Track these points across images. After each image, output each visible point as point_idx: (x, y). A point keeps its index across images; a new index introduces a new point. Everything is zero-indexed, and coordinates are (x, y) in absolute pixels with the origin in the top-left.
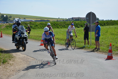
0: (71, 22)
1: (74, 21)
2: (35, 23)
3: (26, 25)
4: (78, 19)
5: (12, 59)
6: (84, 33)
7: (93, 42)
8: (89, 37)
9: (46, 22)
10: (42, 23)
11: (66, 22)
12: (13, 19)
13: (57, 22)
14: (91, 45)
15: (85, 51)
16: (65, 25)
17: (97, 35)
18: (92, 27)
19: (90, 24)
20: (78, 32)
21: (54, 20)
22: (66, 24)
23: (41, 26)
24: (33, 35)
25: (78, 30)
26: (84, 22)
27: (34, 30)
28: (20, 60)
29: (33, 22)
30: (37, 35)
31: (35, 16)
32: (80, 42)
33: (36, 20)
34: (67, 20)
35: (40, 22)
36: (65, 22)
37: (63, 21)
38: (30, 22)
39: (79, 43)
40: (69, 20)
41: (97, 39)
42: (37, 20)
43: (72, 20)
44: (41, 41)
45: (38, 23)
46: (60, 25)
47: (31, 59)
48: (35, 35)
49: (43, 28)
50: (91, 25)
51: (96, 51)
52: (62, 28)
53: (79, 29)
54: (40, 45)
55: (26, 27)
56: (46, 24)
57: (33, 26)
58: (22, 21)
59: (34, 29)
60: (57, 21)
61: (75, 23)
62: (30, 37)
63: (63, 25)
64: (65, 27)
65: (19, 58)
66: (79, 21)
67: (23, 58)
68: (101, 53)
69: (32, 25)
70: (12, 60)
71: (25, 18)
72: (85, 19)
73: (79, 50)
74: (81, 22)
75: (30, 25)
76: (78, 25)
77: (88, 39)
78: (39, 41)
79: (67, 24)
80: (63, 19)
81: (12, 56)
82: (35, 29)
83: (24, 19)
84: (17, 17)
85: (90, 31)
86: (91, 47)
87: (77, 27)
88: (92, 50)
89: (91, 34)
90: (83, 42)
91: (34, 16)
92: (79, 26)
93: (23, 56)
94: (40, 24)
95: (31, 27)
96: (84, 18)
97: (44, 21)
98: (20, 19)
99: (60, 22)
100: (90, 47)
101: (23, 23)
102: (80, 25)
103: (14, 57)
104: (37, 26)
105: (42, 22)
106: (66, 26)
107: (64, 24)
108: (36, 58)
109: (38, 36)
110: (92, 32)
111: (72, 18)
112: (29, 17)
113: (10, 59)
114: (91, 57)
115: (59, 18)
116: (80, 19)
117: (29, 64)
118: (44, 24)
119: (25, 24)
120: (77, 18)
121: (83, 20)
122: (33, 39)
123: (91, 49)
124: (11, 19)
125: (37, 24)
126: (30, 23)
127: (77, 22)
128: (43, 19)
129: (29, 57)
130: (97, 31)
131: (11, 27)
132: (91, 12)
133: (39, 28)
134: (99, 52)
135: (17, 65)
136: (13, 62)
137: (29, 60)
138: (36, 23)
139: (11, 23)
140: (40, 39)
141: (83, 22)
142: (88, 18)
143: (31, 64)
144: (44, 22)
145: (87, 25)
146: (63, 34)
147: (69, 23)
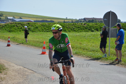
0: (83, 23)
1: (87, 22)
2: (34, 24)
3: (22, 27)
4: (92, 20)
5: (3, 71)
6: (100, 39)
7: (112, 52)
8: (107, 44)
9: (49, 23)
10: (44, 25)
11: (77, 23)
12: (4, 18)
13: (65, 24)
14: (109, 56)
15: (101, 63)
16: (74, 28)
17: (118, 43)
18: (111, 31)
19: (109, 27)
20: (92, 38)
21: (60, 21)
22: (76, 26)
23: (43, 28)
24: (32, 39)
25: (91, 35)
26: (101, 24)
27: (33, 34)
28: (14, 73)
29: (32, 23)
30: (38, 40)
31: (35, 15)
32: (94, 51)
33: (36, 20)
34: (77, 21)
35: (41, 23)
36: (75, 23)
37: (72, 22)
38: (28, 22)
39: (93, 53)
40: (80, 21)
41: (119, 47)
42: (38, 20)
43: (84, 21)
44: (42, 49)
45: (38, 24)
46: (68, 28)
47: (29, 72)
48: (35, 39)
49: (45, 30)
50: (110, 29)
51: (117, 64)
52: (70, 31)
53: (93, 33)
54: (42, 54)
55: (23, 29)
56: (49, 26)
57: (32, 28)
58: (17, 21)
59: (33, 31)
60: (64, 22)
61: (88, 25)
62: (28, 42)
63: (71, 28)
64: (75, 31)
65: (13, 70)
66: (93, 22)
67: (19, 70)
68: (123, 66)
69: (30, 27)
70: (3, 73)
71: (22, 17)
72: (103, 21)
73: (94, 61)
74: (96, 24)
75: (28, 27)
76: (92, 28)
77: (105, 47)
78: (40, 49)
79: (78, 26)
80: (72, 20)
81: (4, 67)
82: (35, 31)
83: (20, 18)
84: (10, 16)
85: (109, 37)
86: (110, 58)
87: (90, 31)
88: (111, 61)
89: (109, 40)
90: (98, 50)
91: (33, 15)
92: (93, 30)
93: (19, 67)
94: (42, 25)
95: (29, 29)
96: (100, 19)
97: (47, 21)
98: (15, 18)
99: (67, 23)
100: (108, 58)
101: (19, 24)
102: (95, 28)
103: (6, 68)
104: (37, 28)
105: (44, 23)
106: (76, 29)
107: (73, 26)
108: (36, 71)
109: (38, 42)
110: (110, 38)
111: (85, 19)
112: (27, 16)
113: (1, 71)
114: (109, 71)
115: (67, 18)
116: (95, 20)
117: (26, 78)
118: (47, 26)
119: (22, 25)
120: (91, 18)
121: (99, 22)
122: (32, 45)
123: (109, 61)
124: (2, 18)
125: (37, 26)
126: (28, 24)
127: (91, 24)
128: (45, 19)
129: (27, 70)
130: (119, 37)
131: (2, 28)
132: (111, 11)
133: (40, 31)
134: (121, 66)
135: (10, 80)
136: (5, 76)
137: (27, 73)
138: (36, 24)
139: (2, 23)
140: (41, 46)
141: (98, 25)
142: (107, 20)
143: (30, 78)
144: (46, 23)
145: (105, 29)
146: (72, 40)
147: (80, 25)
